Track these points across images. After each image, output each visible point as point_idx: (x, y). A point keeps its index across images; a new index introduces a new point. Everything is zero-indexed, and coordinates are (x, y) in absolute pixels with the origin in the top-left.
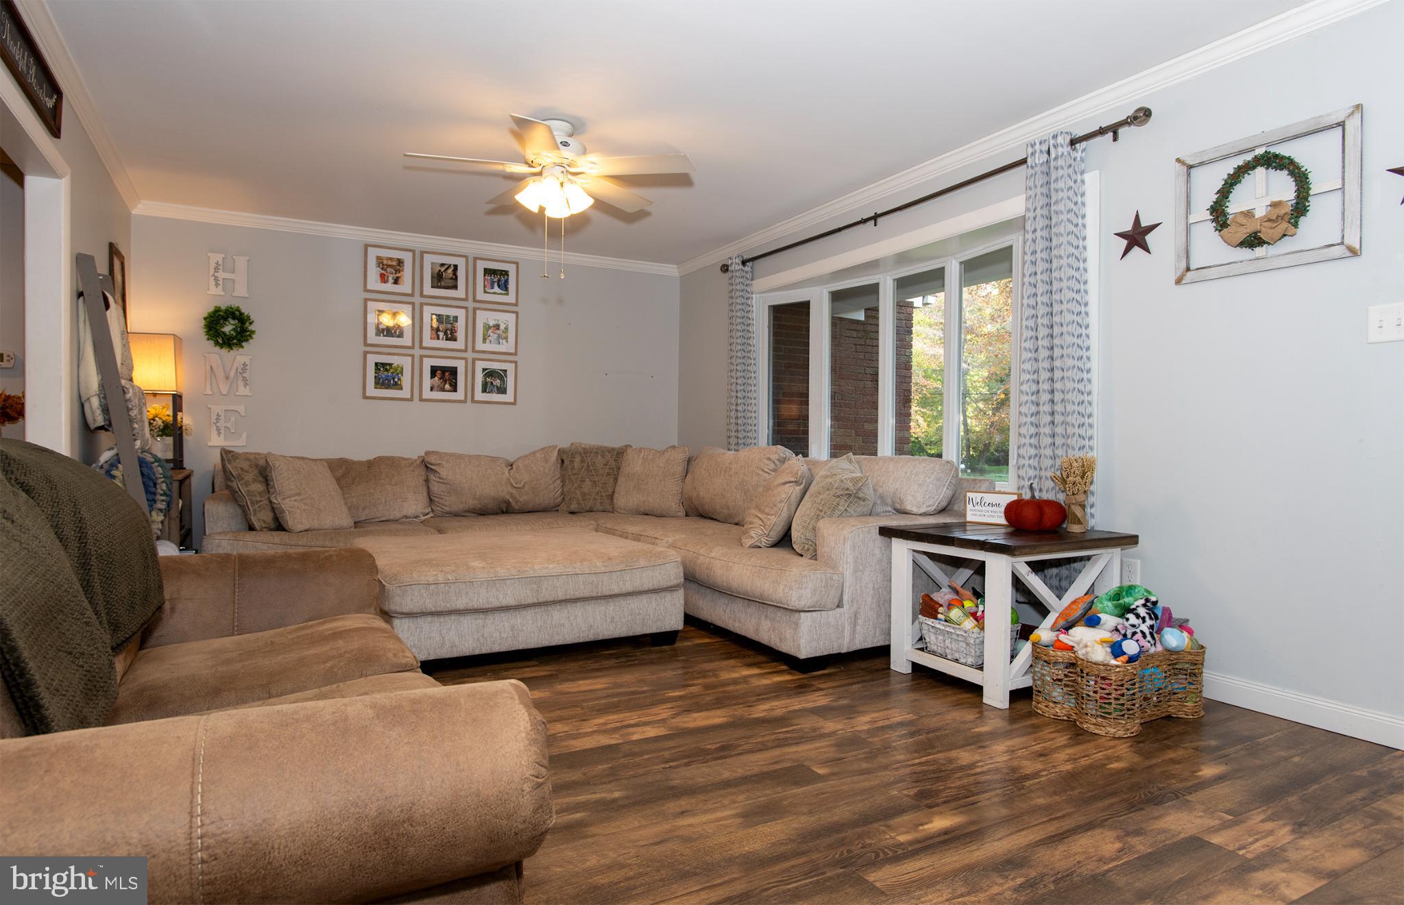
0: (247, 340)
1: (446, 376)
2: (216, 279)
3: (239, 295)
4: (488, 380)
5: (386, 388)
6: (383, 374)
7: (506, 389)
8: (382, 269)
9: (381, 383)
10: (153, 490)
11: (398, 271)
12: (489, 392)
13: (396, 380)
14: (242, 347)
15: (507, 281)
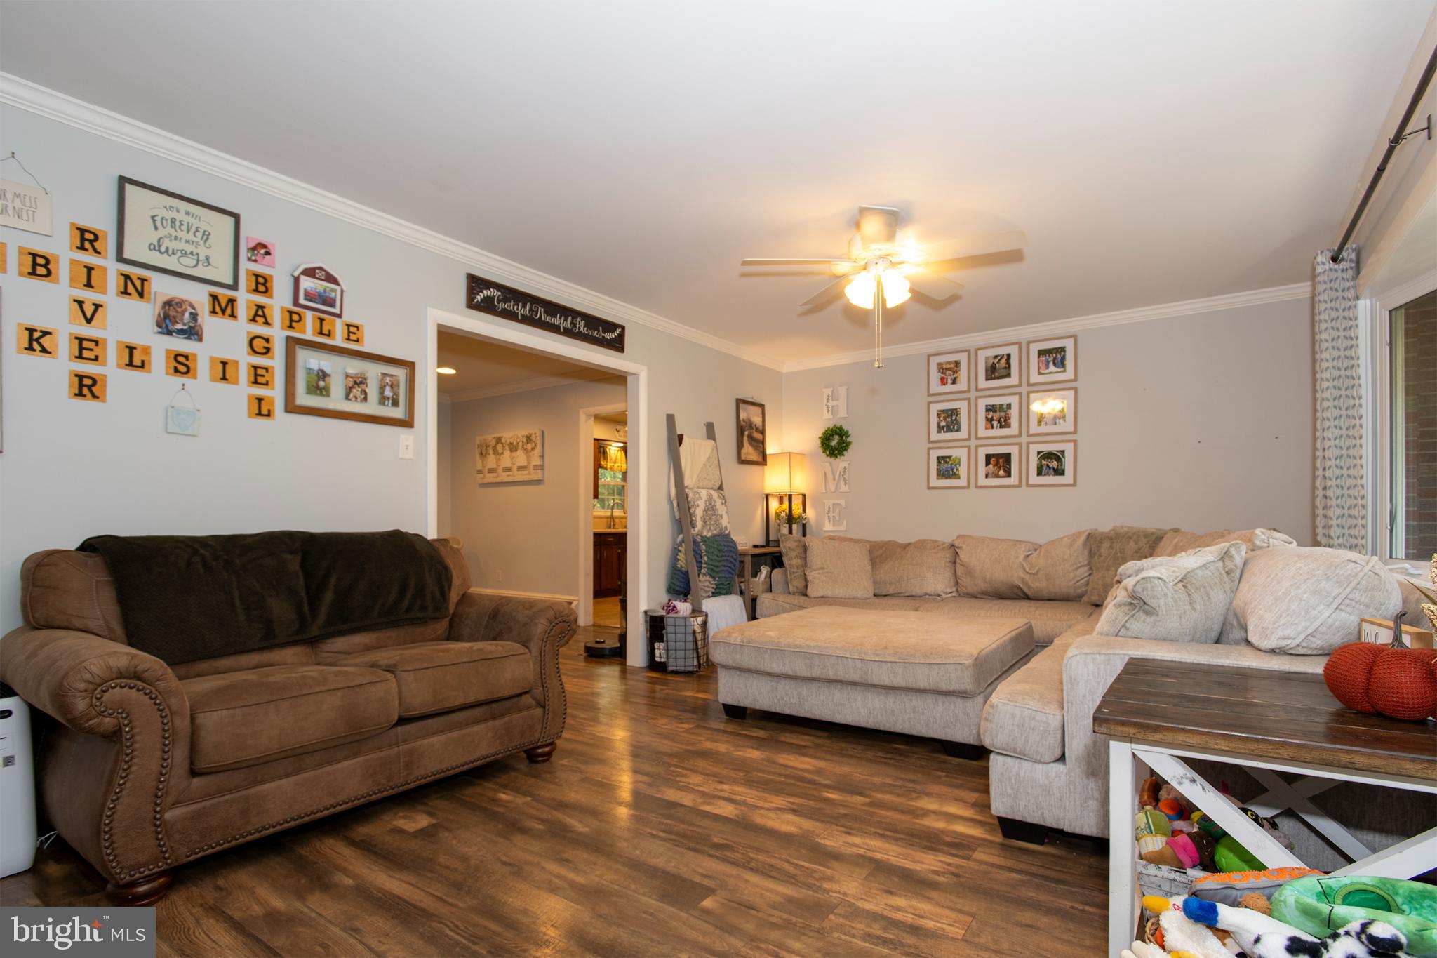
0: (846, 450)
1: (1001, 463)
2: (828, 408)
3: (841, 418)
4: (1044, 462)
5: (946, 478)
6: (944, 466)
7: (1063, 471)
8: (942, 373)
9: (942, 474)
10: (700, 560)
11: (955, 372)
12: (1045, 475)
13: (955, 470)
14: (843, 455)
15: (1063, 358)
